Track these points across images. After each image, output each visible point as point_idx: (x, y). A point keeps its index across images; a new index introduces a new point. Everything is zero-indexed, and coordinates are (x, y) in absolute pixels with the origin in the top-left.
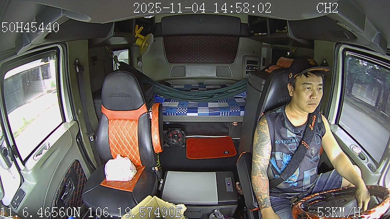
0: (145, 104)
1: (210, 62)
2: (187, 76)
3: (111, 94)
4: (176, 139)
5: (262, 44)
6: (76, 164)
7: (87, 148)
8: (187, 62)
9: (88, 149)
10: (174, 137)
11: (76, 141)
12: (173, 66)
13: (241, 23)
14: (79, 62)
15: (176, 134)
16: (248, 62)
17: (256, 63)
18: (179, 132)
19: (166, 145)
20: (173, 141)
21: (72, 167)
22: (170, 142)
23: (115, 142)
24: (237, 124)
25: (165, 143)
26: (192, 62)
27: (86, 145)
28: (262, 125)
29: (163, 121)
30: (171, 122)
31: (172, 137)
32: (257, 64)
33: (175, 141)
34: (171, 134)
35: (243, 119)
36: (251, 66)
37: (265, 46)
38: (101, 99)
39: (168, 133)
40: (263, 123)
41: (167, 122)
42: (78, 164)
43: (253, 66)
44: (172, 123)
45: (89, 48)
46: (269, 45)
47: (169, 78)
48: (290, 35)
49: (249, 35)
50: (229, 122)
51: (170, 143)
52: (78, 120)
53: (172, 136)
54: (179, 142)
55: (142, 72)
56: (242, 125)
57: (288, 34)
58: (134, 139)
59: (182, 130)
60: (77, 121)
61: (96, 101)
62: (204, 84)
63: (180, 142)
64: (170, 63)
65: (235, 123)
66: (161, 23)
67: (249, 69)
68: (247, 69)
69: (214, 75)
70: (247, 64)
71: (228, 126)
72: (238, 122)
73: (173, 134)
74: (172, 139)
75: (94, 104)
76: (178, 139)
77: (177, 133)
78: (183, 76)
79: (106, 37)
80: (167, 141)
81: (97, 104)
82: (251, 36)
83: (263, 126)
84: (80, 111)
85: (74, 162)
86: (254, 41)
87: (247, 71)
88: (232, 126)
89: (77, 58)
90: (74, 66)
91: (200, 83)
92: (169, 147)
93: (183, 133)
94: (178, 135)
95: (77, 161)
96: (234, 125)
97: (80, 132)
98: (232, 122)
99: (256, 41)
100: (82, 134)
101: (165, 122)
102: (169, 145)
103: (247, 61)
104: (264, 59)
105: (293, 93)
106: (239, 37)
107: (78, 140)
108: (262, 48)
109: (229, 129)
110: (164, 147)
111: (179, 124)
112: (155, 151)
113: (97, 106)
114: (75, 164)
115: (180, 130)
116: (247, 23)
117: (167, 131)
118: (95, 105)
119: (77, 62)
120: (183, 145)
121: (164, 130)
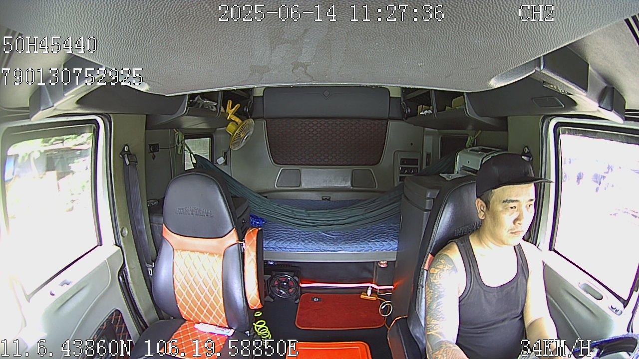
0: (236, 230)
1: (341, 164)
2: (304, 186)
3: (179, 209)
4: (285, 290)
5: (424, 129)
6: (115, 316)
7: (136, 293)
8: (304, 163)
9: (137, 295)
10: (280, 286)
11: (118, 280)
12: (282, 169)
13: (390, 97)
14: (129, 150)
15: (285, 282)
16: (403, 161)
17: (415, 161)
18: (289, 279)
19: (268, 298)
20: (279, 293)
21: (109, 321)
22: (274, 294)
23: (184, 288)
24: (387, 264)
25: (267, 295)
26: (311, 163)
27: (135, 288)
28: (436, 272)
29: (264, 259)
30: (277, 262)
31: (279, 286)
32: (417, 165)
33: (283, 293)
34: (276, 281)
35: (396, 256)
36: (406, 168)
37: (429, 134)
38: (162, 216)
39: (271, 279)
40: (437, 270)
41: (271, 261)
42: (120, 316)
43: (410, 168)
44: (279, 263)
45: (146, 129)
46: (436, 130)
47: (274, 189)
48: (470, 112)
49: (404, 117)
50: (374, 262)
51: (274, 296)
52: (122, 245)
53: (279, 284)
54: (290, 295)
55: (230, 175)
56: (396, 266)
57: (466, 111)
58: (216, 286)
59: (294, 276)
60: (121, 247)
61: (154, 218)
62: (331, 199)
63: (292, 294)
64: (276, 163)
65: (382, 262)
66: (263, 97)
67: (403, 174)
68: (401, 173)
69: (348, 184)
70: (401, 164)
71: (371, 268)
72: (388, 262)
73: (279, 282)
74: (278, 289)
75: (150, 223)
76: (288, 289)
77: (286, 280)
78: (298, 187)
79: (174, 114)
80: (270, 293)
81: (156, 223)
82: (406, 119)
83: (437, 274)
84: (127, 232)
85: (113, 313)
86: (413, 125)
87: (400, 177)
88: (378, 268)
89: (126, 143)
90: (121, 156)
91: (324, 198)
92: (274, 301)
93: (297, 279)
94: (287, 283)
95: (117, 312)
96: (382, 266)
97: (125, 266)
98: (379, 262)
99: (415, 125)
100: (129, 268)
101: (267, 261)
102: (273, 298)
103: (401, 159)
104: (428, 155)
105: (485, 215)
106: (388, 121)
107: (120, 278)
108: (425, 137)
109: (373, 272)
110: (265, 301)
111: (289, 265)
112: (250, 307)
113: (156, 226)
114: (113, 317)
115: (293, 276)
116: (400, 96)
117: (270, 276)
118: (152, 224)
119: (126, 150)
120: (296, 300)
121: (265, 274)
